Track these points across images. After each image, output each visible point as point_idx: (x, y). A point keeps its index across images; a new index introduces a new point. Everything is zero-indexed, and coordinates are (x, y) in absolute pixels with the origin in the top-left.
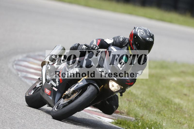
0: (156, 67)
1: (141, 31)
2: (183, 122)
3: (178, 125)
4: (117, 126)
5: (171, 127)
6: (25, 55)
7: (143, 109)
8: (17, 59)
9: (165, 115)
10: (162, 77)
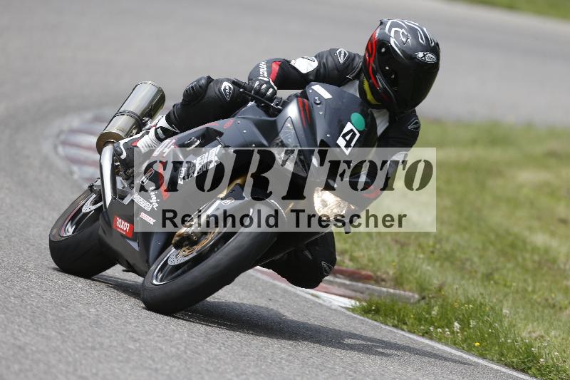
0: (474, 142)
1: (401, 31)
2: (559, 303)
3: (546, 311)
4: (368, 317)
5: (525, 319)
6: (89, 115)
7: (441, 266)
8: (65, 127)
9: (508, 284)
10: (495, 171)
